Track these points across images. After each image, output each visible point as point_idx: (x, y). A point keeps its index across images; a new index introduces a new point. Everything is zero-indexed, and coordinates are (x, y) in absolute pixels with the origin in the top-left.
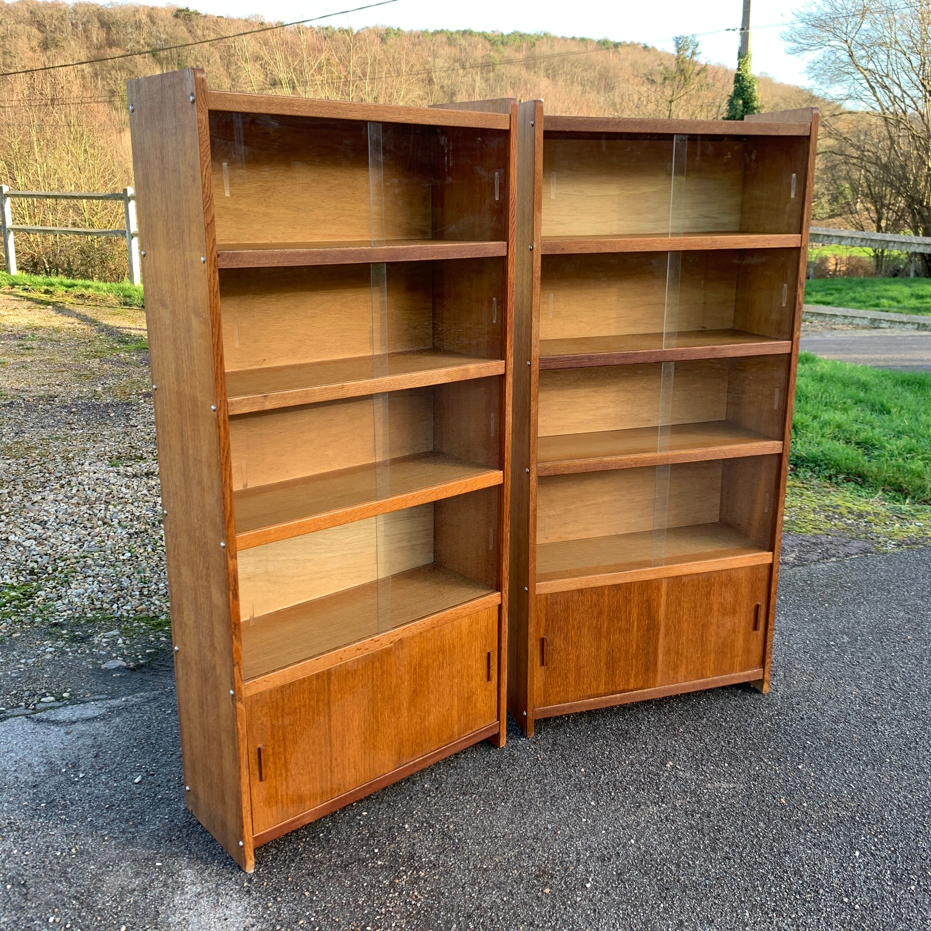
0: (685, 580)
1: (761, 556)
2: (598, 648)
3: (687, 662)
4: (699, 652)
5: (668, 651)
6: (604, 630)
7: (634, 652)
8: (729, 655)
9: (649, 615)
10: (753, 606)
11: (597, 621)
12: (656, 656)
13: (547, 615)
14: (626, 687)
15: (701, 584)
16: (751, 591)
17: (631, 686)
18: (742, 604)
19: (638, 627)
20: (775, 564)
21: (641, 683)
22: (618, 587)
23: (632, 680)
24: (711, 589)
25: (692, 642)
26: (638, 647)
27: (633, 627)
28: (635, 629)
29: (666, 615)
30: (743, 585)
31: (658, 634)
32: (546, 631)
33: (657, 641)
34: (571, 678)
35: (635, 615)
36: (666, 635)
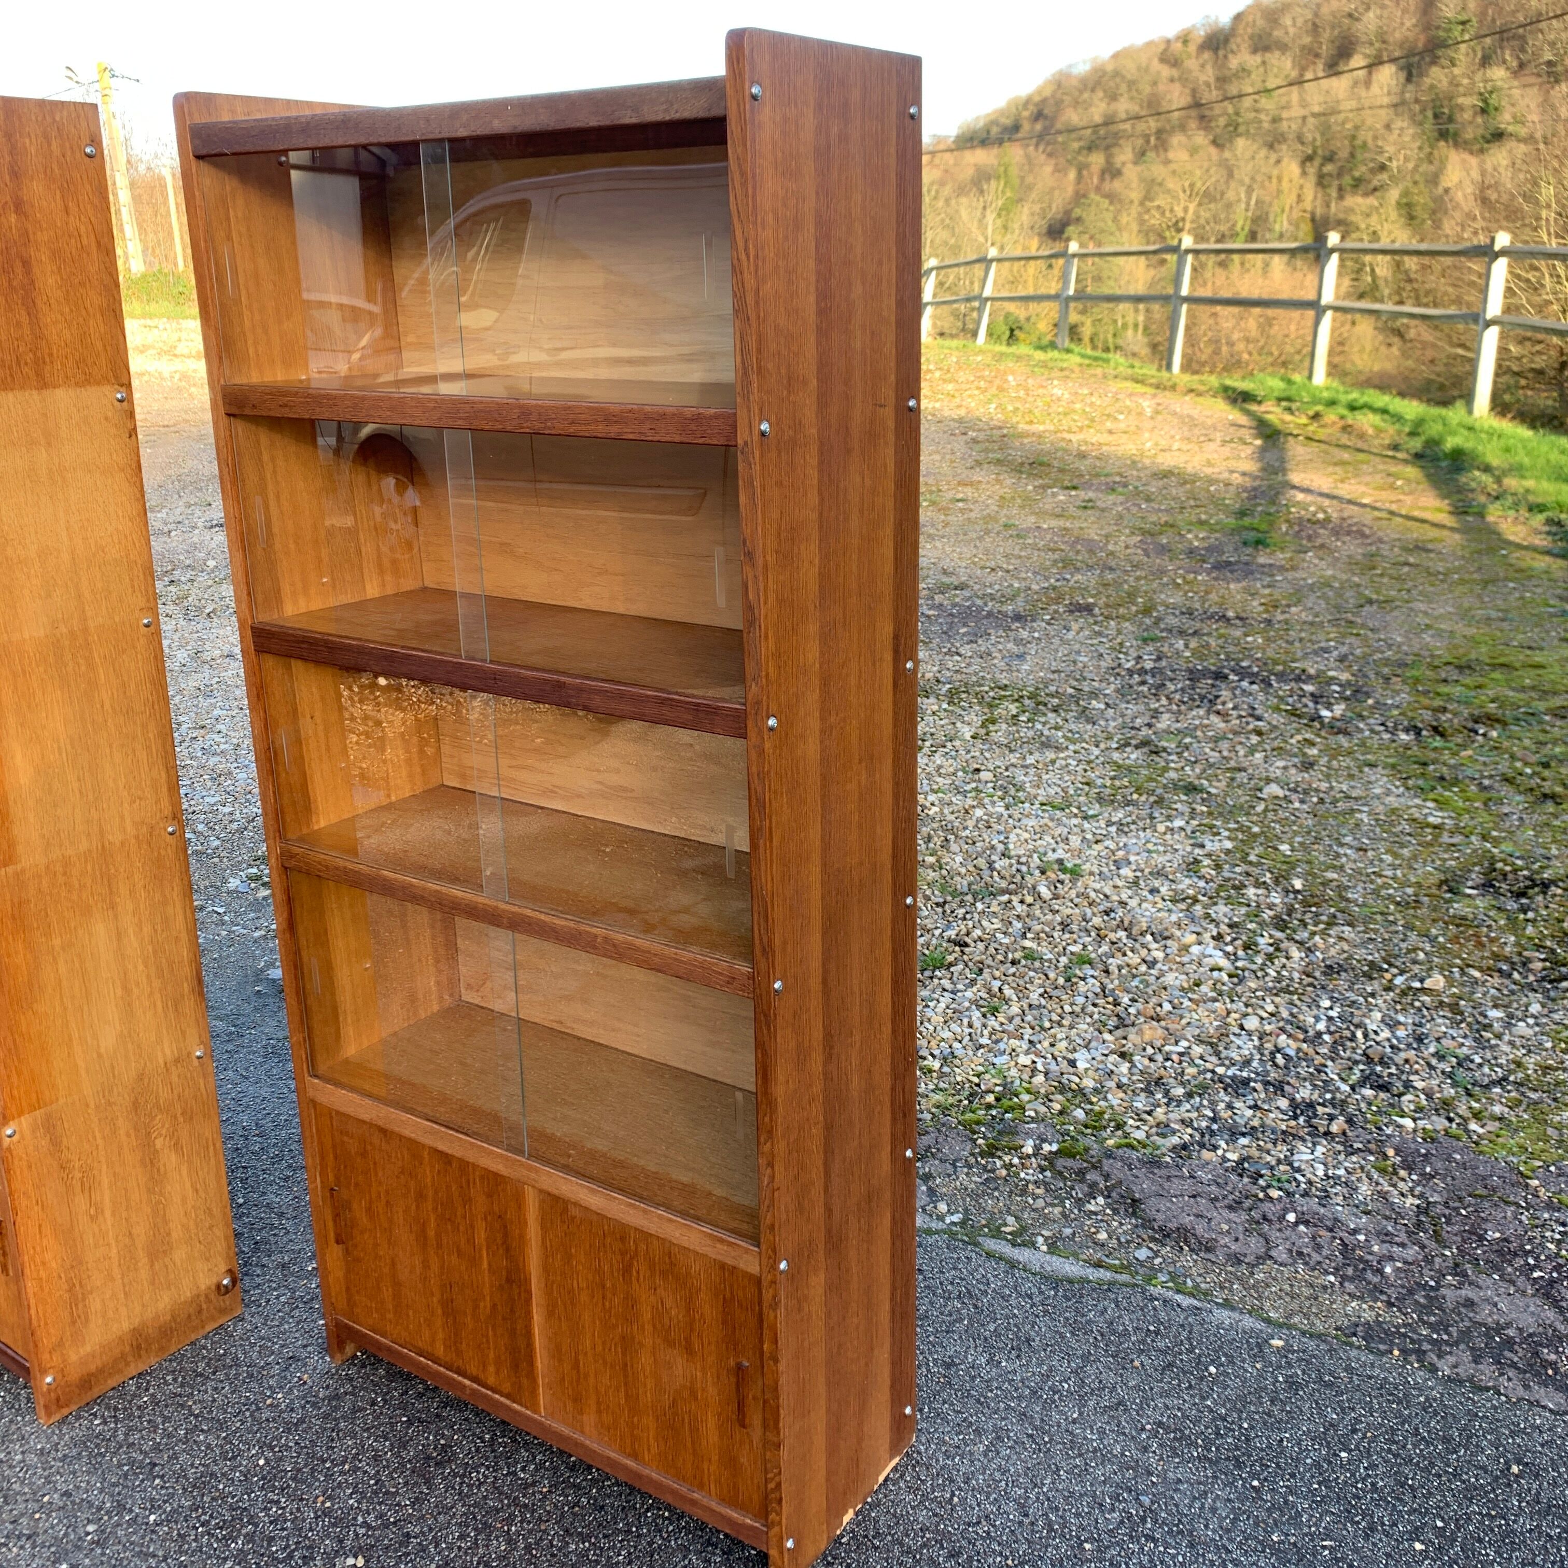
0: (574, 1211)
1: (731, 1244)
2: (426, 1265)
3: (598, 1403)
4: (622, 1395)
5: (556, 1353)
6: (431, 1233)
7: (488, 1310)
8: (689, 1445)
9: (507, 1250)
10: (732, 1362)
11: (418, 1207)
12: (530, 1345)
13: (334, 1147)
14: (482, 1376)
15: (608, 1240)
16: (724, 1322)
17: (491, 1380)
18: (705, 1340)
19: (489, 1265)
20: (765, 1284)
21: (507, 1387)
22: (446, 1158)
23: (491, 1369)
24: (630, 1266)
25: (605, 1363)
26: (494, 1306)
27: (481, 1257)
28: (485, 1265)
29: (546, 1269)
30: (702, 1295)
31: (528, 1301)
32: (337, 1178)
33: (529, 1313)
34: (387, 1293)
35: (481, 1235)
36: (550, 1313)
